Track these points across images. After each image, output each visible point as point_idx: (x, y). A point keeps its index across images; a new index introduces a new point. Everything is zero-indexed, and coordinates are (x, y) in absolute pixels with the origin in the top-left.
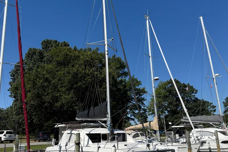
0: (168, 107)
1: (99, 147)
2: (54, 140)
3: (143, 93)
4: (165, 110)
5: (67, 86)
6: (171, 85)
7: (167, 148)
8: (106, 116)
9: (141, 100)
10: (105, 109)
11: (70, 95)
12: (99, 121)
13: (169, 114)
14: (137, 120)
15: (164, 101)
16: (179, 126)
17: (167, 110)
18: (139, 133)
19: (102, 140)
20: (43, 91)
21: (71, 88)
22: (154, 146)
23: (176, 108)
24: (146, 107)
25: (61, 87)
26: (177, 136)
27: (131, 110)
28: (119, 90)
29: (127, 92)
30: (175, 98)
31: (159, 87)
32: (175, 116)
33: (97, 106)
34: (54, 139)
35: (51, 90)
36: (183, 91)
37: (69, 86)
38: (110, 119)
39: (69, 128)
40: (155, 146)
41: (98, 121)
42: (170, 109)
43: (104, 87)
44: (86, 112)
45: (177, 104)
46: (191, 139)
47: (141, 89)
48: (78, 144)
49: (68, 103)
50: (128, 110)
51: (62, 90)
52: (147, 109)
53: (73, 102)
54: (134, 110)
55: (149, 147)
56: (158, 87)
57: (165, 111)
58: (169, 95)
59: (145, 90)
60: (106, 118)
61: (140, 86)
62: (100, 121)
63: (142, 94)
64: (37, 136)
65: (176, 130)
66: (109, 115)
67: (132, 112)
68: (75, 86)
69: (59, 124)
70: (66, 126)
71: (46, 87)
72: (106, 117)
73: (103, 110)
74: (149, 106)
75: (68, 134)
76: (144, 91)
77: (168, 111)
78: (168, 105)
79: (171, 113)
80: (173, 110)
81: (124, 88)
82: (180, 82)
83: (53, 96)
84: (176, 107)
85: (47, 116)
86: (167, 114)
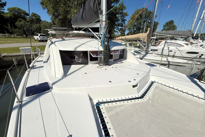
8: (98, 17)
9: (124, 21)
18: (128, 43)
31: (135, 13)
41: (89, 29)
54: (119, 26)
60: (98, 23)
61: (125, 10)
63: (125, 16)
67: (117, 28)
76: (126, 15)
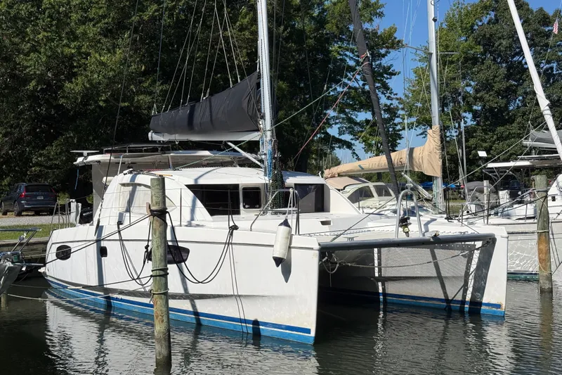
0: (475, 98)
1: (235, 227)
2: (77, 207)
3: (387, 47)
4: (465, 111)
5: (104, 17)
6: (493, 14)
7: (469, 231)
8: (257, 123)
10: (253, 100)
11: (118, 51)
12: (231, 142)
13: (478, 124)
14: (363, 145)
15: (464, 78)
16: (511, 164)
17: (470, 110)
18: (371, 185)
19: (244, 207)
20: (18, 35)
21: (121, 26)
22: (423, 226)
23: (504, 101)
24: (397, 99)
25: (83, 21)
26: (504, 195)
27: (342, 111)
28: (299, 36)
29: (330, 44)
30: (504, 65)
32: (500, 129)
33: (224, 89)
34: (77, 202)
35: (45, 30)
36: (537, 40)
37: (110, 20)
38: (272, 136)
39: (126, 166)
40: (427, 224)
41: (230, 144)
42: (484, 106)
43: (242, 25)
44: (183, 112)
45: (508, 89)
46: (550, 203)
47: (379, 34)
48: (160, 214)
49: (112, 81)
50: (331, 113)
51: (85, 34)
52: (401, 106)
53: (131, 79)
54: (354, 109)
55: (406, 226)
56: (444, 26)
57: (464, 114)
58: (484, 53)
59: (395, 35)
60: (256, 134)
61: (377, 21)
62: (235, 143)
63: (383, 51)
64: (11, 199)
65: (501, 176)
66: (267, 123)
67: (343, 119)
68: (135, 19)
69: (89, 154)
70: (117, 160)
71: (26, 21)
72: (258, 130)
73: (245, 104)
74: (406, 96)
75: (124, 185)
77: (476, 115)
78: (477, 91)
79: (486, 119)
80: (491, 109)
81: (317, 30)
82: (527, 5)
83: (54, 56)
84: (506, 97)
85: (41, 127)
86: (470, 123)
